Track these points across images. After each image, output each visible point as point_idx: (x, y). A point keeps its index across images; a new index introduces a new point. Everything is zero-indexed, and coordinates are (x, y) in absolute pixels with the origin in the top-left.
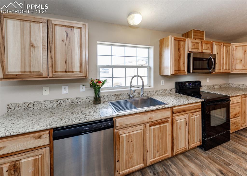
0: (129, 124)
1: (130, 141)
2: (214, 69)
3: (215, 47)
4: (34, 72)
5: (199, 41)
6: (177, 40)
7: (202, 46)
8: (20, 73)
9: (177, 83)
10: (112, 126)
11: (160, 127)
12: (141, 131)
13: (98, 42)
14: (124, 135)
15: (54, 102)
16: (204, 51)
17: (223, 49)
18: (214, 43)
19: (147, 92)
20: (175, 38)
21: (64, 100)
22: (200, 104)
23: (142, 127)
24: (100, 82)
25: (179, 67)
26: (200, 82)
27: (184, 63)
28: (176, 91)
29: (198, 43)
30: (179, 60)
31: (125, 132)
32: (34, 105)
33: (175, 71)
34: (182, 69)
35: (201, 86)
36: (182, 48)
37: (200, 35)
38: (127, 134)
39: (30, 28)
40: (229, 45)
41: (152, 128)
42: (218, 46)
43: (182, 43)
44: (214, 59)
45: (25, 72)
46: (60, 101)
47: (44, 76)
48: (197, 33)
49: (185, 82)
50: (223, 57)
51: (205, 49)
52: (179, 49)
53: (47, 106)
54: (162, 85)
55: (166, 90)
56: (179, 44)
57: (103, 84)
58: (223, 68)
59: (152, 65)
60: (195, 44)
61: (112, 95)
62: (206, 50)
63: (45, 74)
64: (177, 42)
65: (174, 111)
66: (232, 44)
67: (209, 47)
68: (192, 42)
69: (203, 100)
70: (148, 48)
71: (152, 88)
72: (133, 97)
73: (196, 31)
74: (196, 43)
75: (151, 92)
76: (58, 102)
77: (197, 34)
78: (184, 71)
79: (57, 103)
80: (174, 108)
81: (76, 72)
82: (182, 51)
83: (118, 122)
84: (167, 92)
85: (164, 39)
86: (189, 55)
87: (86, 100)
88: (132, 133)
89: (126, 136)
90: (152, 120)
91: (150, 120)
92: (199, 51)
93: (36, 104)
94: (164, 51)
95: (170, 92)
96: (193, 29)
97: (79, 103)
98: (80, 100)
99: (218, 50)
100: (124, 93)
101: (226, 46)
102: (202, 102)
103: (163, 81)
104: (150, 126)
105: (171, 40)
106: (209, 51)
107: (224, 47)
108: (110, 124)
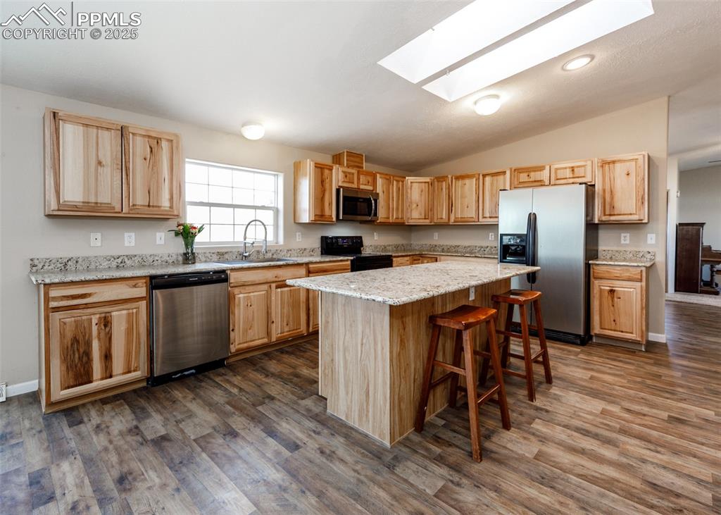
0: (248, 282)
1: (249, 304)
2: (375, 214)
3: (379, 181)
4: (101, 203)
5: (354, 171)
6: (320, 168)
7: (359, 179)
8: (81, 204)
9: (324, 239)
10: (226, 280)
11: (291, 290)
12: (264, 292)
13: (187, 160)
14: (241, 296)
15: (112, 259)
16: (362, 187)
17: (393, 185)
18: (378, 175)
19: (273, 252)
20: (315, 164)
21: (129, 257)
22: (349, 262)
23: (266, 287)
24: (195, 228)
25: (323, 209)
26: (361, 237)
27: (330, 204)
28: (322, 252)
29: (353, 174)
30: (322, 199)
31: (242, 291)
32: (77, 262)
33: (315, 215)
34: (327, 212)
35: (362, 246)
36: (327, 181)
37: (357, 160)
38: (246, 295)
39: (97, 137)
40: (402, 179)
41: (279, 290)
42: (385, 181)
43: (326, 172)
44: (376, 201)
45: (88, 203)
46: (122, 258)
47: (116, 210)
48: (353, 156)
49: (337, 238)
50: (393, 198)
51: (364, 183)
52: (322, 182)
53: (101, 265)
54: (298, 240)
55: (305, 249)
56: (322, 174)
57: (199, 232)
58: (393, 216)
59: (281, 206)
60: (348, 175)
61: (213, 253)
62: (365, 185)
63: (118, 208)
64: (320, 169)
65: (311, 269)
66: (407, 178)
67: (370, 181)
68: (344, 172)
69: (352, 258)
70: (275, 175)
71: (281, 246)
72: (249, 255)
73: (350, 154)
74: (349, 173)
75: (279, 252)
76: (120, 260)
77: (352, 158)
78: (331, 216)
79: (117, 260)
80: (311, 266)
81: (164, 207)
82: (327, 186)
83: (233, 277)
84: (305, 253)
85: (300, 162)
86: (338, 191)
87: (168, 258)
88: (252, 294)
89: (244, 297)
90: (280, 280)
91: (277, 279)
92: (355, 186)
93: (80, 260)
94: (300, 183)
95: (312, 254)
96: (345, 151)
97: (155, 263)
98: (157, 258)
99: (385, 186)
100: (234, 250)
101: (398, 181)
102: (351, 261)
103: (300, 233)
104: (277, 287)
105: (309, 166)
106: (371, 188)
107: (395, 182)
108: (223, 276)
